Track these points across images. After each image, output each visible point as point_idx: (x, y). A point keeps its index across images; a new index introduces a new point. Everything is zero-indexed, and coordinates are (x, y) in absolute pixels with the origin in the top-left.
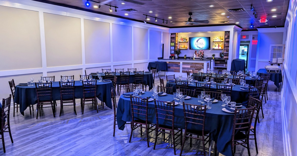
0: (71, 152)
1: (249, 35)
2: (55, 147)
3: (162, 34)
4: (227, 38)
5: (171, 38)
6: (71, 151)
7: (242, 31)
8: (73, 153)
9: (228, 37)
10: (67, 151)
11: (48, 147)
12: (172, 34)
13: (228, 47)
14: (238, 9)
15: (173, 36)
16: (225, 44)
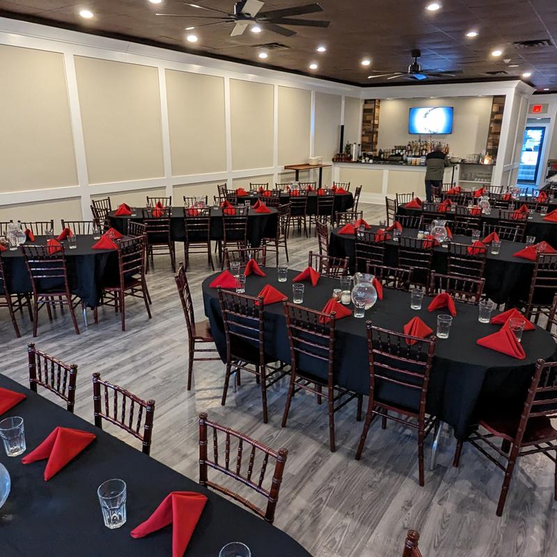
0: (154, 377)
1: (548, 105)
2: (119, 365)
3: (343, 102)
4: (497, 113)
5: (365, 111)
6: (154, 375)
7: (535, 93)
8: (158, 381)
9: (501, 110)
10: (145, 375)
11: (104, 364)
12: (366, 102)
13: (499, 133)
14: (537, 42)
15: (370, 106)
16: (490, 128)
